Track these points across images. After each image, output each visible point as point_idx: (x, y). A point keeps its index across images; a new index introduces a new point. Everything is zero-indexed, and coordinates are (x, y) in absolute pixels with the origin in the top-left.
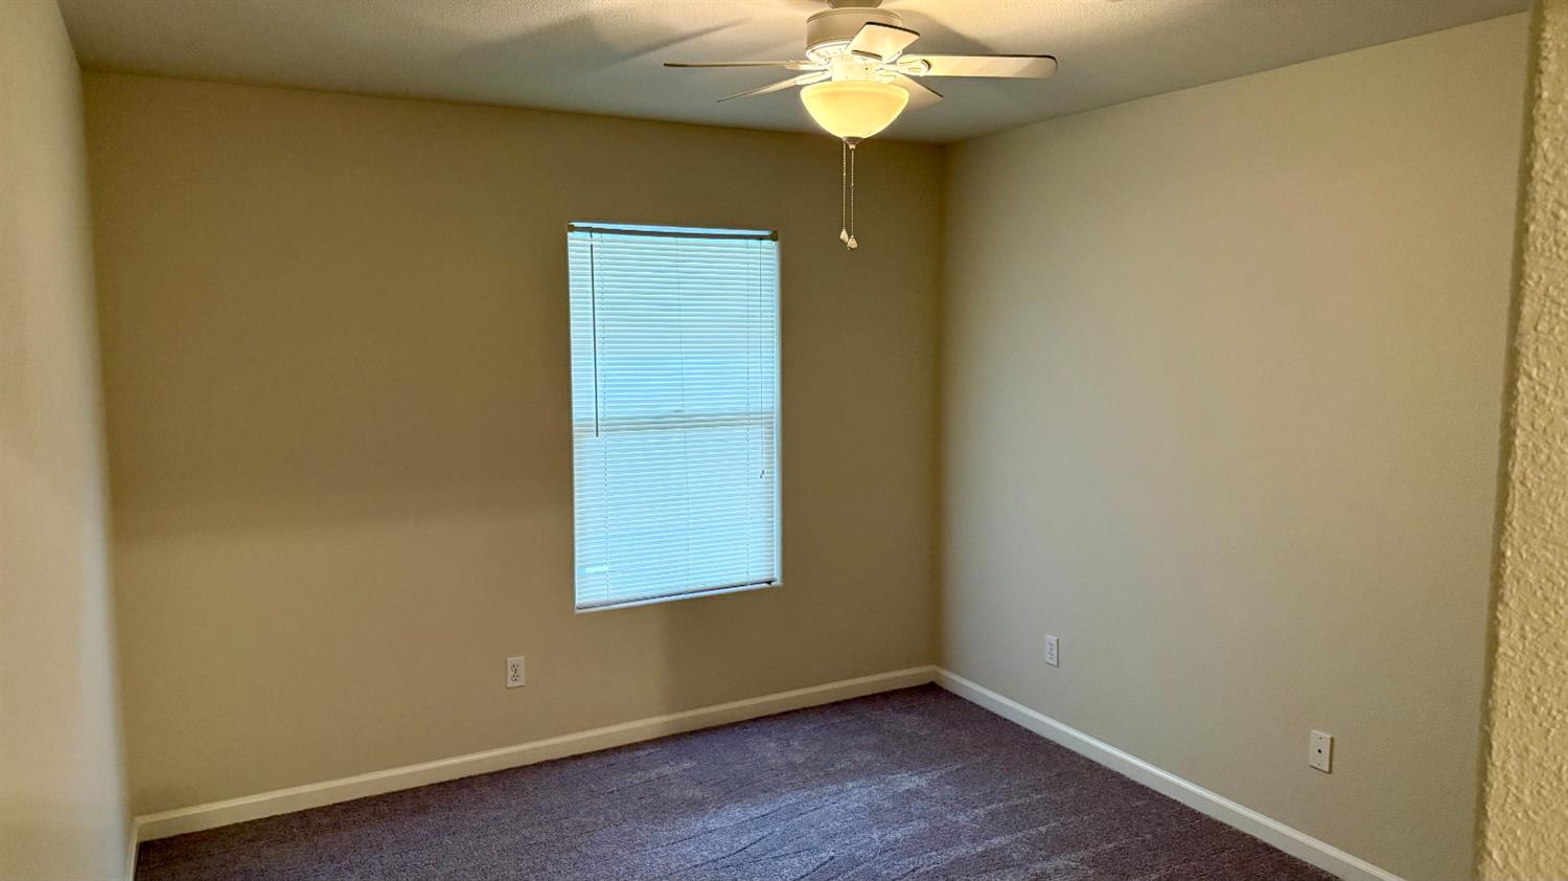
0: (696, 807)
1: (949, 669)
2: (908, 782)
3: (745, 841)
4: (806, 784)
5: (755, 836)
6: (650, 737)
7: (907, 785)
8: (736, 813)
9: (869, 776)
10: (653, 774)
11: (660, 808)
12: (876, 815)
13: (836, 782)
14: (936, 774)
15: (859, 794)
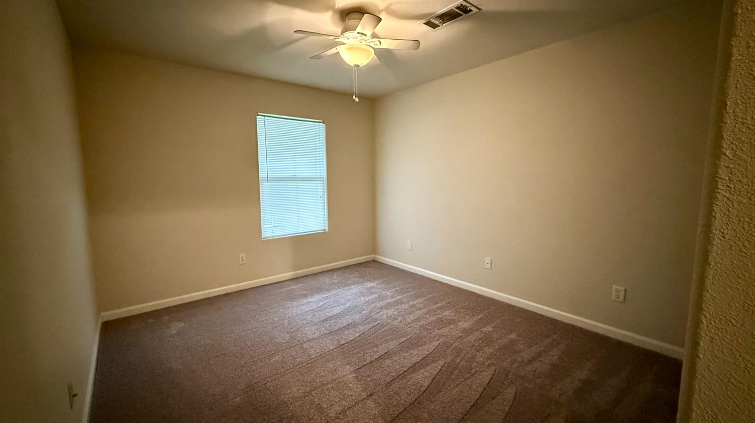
0: (305, 296)
1: (379, 255)
2: (369, 285)
3: (321, 304)
4: (339, 287)
5: (324, 302)
6: (287, 279)
7: (369, 286)
8: (317, 297)
9: (358, 284)
10: (290, 288)
11: (292, 297)
12: (362, 294)
13: (348, 286)
14: (378, 282)
15: (355, 289)
